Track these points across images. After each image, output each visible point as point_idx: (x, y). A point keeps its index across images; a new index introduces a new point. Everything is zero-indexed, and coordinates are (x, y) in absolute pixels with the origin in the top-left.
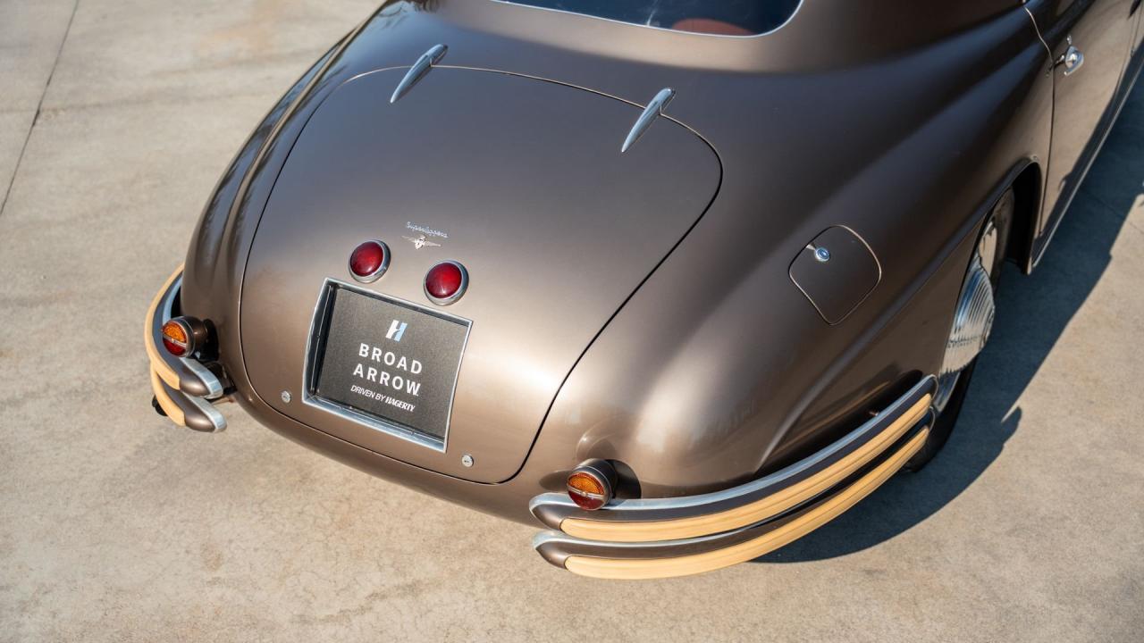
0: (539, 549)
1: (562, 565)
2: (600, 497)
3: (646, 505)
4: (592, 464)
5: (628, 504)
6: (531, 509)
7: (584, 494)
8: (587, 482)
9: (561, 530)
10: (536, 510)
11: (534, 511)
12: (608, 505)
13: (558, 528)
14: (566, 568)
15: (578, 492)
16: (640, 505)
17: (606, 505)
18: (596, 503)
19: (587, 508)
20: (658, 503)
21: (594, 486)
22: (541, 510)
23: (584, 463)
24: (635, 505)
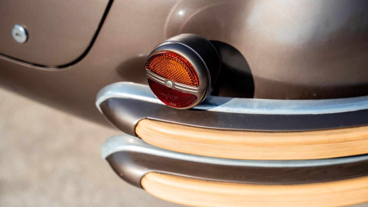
0: (111, 159)
1: (138, 183)
2: (193, 90)
3: (260, 107)
4: (186, 41)
5: (235, 105)
6: (98, 104)
7: (170, 84)
8: (175, 67)
9: (136, 135)
10: (105, 105)
11: (102, 105)
12: (205, 103)
13: (131, 131)
14: (142, 187)
15: (161, 80)
16: (251, 107)
17: (201, 104)
18: (187, 99)
19: (173, 106)
20: (279, 107)
21: (185, 73)
22: (111, 105)
23: (176, 39)
24: (244, 106)
